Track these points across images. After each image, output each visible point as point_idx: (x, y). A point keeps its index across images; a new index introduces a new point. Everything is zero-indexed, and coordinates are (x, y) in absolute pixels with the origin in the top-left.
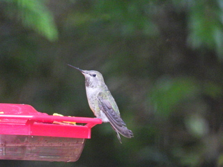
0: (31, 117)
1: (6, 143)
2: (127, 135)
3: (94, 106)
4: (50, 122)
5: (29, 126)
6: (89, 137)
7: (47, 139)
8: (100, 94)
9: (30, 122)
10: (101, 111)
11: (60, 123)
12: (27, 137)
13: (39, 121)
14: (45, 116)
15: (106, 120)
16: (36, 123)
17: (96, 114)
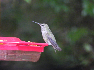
0: (18, 42)
1: (8, 53)
2: (59, 50)
3: (45, 38)
4: (27, 45)
6: (43, 51)
7: (25, 52)
8: (47, 33)
9: (18, 45)
10: (48, 41)
11: (31, 45)
12: (17, 51)
13: (22, 44)
14: (24, 42)
15: (50, 44)
16: (20, 45)
17: (46, 42)
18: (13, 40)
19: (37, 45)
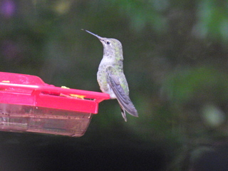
2: (133, 113)
5: (35, 96)
6: (96, 112)
10: (108, 85)
11: (68, 96)
12: (32, 108)
14: (52, 87)
16: (42, 94)
18: (25, 81)
19: (82, 97)
